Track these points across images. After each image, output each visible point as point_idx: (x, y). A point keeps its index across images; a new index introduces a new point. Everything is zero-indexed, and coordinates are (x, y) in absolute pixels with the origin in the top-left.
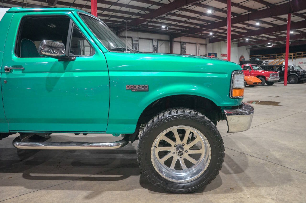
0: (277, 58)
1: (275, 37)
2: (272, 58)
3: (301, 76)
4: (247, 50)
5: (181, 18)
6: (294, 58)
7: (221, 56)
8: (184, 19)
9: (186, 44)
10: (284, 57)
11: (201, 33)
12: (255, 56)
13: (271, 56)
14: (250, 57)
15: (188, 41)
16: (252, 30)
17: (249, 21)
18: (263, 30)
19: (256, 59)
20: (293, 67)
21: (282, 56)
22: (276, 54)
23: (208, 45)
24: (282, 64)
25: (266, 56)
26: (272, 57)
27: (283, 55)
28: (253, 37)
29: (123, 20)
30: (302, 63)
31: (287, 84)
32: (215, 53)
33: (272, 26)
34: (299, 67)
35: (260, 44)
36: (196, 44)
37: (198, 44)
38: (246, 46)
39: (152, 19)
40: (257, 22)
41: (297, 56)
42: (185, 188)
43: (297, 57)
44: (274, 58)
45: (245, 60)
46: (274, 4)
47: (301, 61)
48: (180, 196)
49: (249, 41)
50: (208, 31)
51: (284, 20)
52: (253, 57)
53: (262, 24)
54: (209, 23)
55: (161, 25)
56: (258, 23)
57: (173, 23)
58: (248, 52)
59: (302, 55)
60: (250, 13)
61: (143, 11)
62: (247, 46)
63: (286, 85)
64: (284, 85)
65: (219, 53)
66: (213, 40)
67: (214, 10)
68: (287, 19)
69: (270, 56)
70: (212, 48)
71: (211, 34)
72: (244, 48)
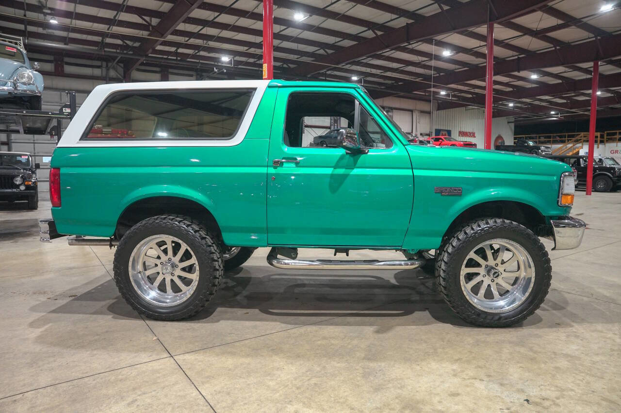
0: (568, 140)
1: (565, 101)
2: (557, 141)
3: (618, 177)
4: (510, 124)
5: (390, 63)
6: (602, 142)
7: (459, 136)
8: (395, 65)
9: (394, 111)
10: (582, 141)
11: (425, 92)
12: (523, 137)
13: (557, 137)
14: (515, 139)
15: (397, 105)
16: (523, 87)
17: (519, 72)
18: (544, 89)
19: (527, 143)
20: (601, 160)
21: (578, 138)
22: (567, 134)
23: (435, 113)
24: (579, 154)
25: (545, 137)
26: (558, 139)
27: (580, 135)
28: (524, 100)
29: (282, 64)
30: (617, 152)
31: (592, 193)
32: (449, 129)
33: (560, 81)
34: (613, 159)
35: (536, 115)
36: (412, 111)
37: (417, 112)
38: (507, 117)
39: (338, 64)
40: (533, 73)
41: (608, 138)
42: (502, 319)
43: (607, 141)
44: (563, 142)
45: (506, 144)
46: (569, 43)
47: (615, 149)
48: (495, 330)
49: (515, 107)
50: (438, 88)
51: (586, 71)
52: (521, 138)
53: (543, 76)
54: (441, 74)
55: (350, 75)
56: (534, 75)
57: (374, 71)
58: (511, 129)
59: (618, 136)
60: (523, 57)
61: (322, 50)
62: (509, 117)
63: (590, 194)
64: (587, 194)
65: (455, 131)
66: (443, 105)
67: (455, 51)
68: (592, 69)
69: (554, 137)
70: (442, 119)
71: (443, 93)
72: (503, 120)
